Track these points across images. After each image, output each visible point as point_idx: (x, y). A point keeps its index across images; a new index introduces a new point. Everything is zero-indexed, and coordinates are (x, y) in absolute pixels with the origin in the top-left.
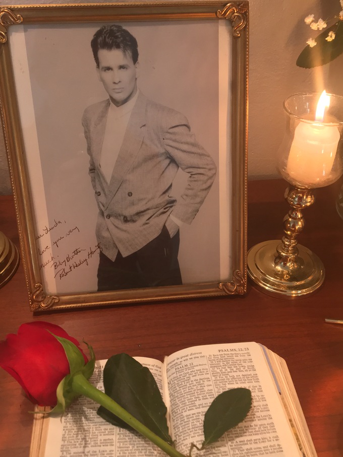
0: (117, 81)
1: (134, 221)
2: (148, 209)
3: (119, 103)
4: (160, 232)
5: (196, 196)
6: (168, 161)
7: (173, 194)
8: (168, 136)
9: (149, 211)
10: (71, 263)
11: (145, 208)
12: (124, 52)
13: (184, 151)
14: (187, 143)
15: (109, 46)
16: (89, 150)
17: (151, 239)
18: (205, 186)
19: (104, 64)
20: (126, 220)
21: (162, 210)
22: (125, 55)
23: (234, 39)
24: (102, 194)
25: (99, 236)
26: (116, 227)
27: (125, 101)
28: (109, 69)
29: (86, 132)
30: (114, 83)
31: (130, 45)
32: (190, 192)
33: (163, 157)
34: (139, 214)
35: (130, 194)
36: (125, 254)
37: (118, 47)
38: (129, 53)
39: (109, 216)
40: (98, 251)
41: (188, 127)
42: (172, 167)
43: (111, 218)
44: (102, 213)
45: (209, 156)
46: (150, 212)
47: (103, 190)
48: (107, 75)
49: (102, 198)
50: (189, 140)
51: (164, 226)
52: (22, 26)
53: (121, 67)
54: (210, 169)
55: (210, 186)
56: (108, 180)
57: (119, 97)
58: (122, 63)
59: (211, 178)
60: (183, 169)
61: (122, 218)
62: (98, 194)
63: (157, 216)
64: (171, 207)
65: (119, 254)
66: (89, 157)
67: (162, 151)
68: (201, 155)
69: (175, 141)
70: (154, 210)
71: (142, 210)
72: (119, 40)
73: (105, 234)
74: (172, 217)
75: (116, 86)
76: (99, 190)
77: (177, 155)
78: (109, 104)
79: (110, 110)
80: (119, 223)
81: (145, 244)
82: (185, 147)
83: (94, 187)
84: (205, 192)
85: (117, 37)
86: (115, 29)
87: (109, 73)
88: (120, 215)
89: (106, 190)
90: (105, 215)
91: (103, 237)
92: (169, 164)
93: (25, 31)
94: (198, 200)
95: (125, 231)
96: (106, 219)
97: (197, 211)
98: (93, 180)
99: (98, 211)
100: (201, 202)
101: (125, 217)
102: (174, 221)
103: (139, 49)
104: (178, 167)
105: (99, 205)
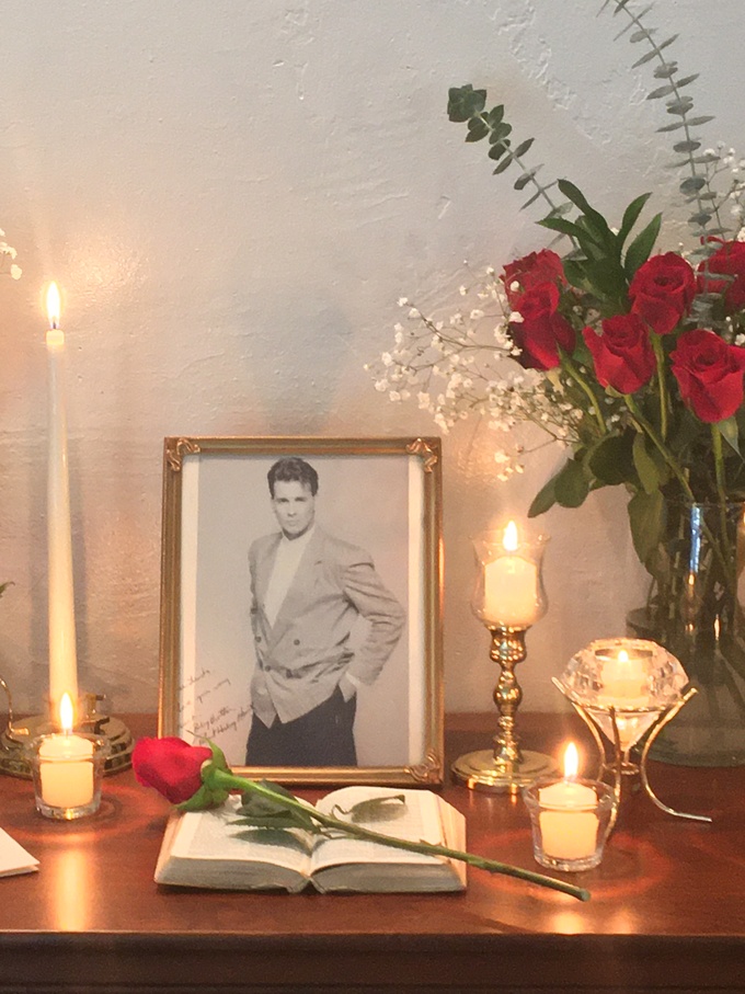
0: (292, 513)
1: (299, 677)
2: (318, 663)
3: (291, 536)
4: (332, 693)
5: (379, 650)
6: (345, 605)
7: (350, 645)
8: (348, 575)
9: (320, 666)
10: (216, 726)
11: (314, 661)
12: (303, 482)
13: (365, 594)
14: (370, 585)
15: (287, 479)
16: (253, 588)
17: (319, 702)
18: (391, 638)
19: (279, 495)
20: (290, 675)
21: (336, 665)
22: (303, 487)
23: (427, 475)
24: (263, 640)
25: (254, 692)
26: (278, 683)
27: (300, 534)
28: (284, 500)
29: (251, 567)
30: (289, 515)
31: (310, 478)
32: (372, 645)
33: (341, 600)
34: (307, 668)
35: (297, 642)
36: (284, 720)
37: (297, 479)
38: (308, 485)
39: (269, 669)
40: (252, 713)
41: (371, 566)
42: (351, 612)
43: (272, 671)
44: (261, 664)
45: (396, 602)
46: (321, 668)
47: (265, 634)
48: (282, 508)
49: (263, 646)
50: (372, 581)
51: (338, 687)
52: (197, 457)
53: (299, 499)
54: (398, 618)
55: (397, 639)
56: (272, 624)
57: (293, 530)
58: (300, 495)
59: (399, 628)
60: (364, 616)
61: (285, 672)
62: (258, 639)
63: (330, 672)
64: (347, 662)
65: (277, 719)
66: (252, 595)
67: (340, 592)
68: (385, 599)
69: (355, 581)
70: (326, 665)
71: (311, 662)
72: (297, 473)
73: (262, 691)
74: (348, 675)
75: (290, 519)
76: (260, 634)
77: (357, 597)
78: (281, 537)
79: (282, 542)
80: (280, 678)
81: (311, 708)
82: (366, 589)
83: (255, 630)
84: (391, 646)
85: (296, 469)
86: (295, 461)
87: (285, 504)
88: (283, 668)
89: (268, 636)
90: (265, 665)
91: (260, 695)
92: (347, 609)
93: (200, 461)
94: (382, 655)
95: (287, 689)
96: (265, 672)
97: (381, 669)
98: (254, 622)
99: (256, 660)
100: (385, 659)
101: (289, 671)
102: (350, 680)
103: (320, 482)
104: (358, 612)
105: (257, 654)
